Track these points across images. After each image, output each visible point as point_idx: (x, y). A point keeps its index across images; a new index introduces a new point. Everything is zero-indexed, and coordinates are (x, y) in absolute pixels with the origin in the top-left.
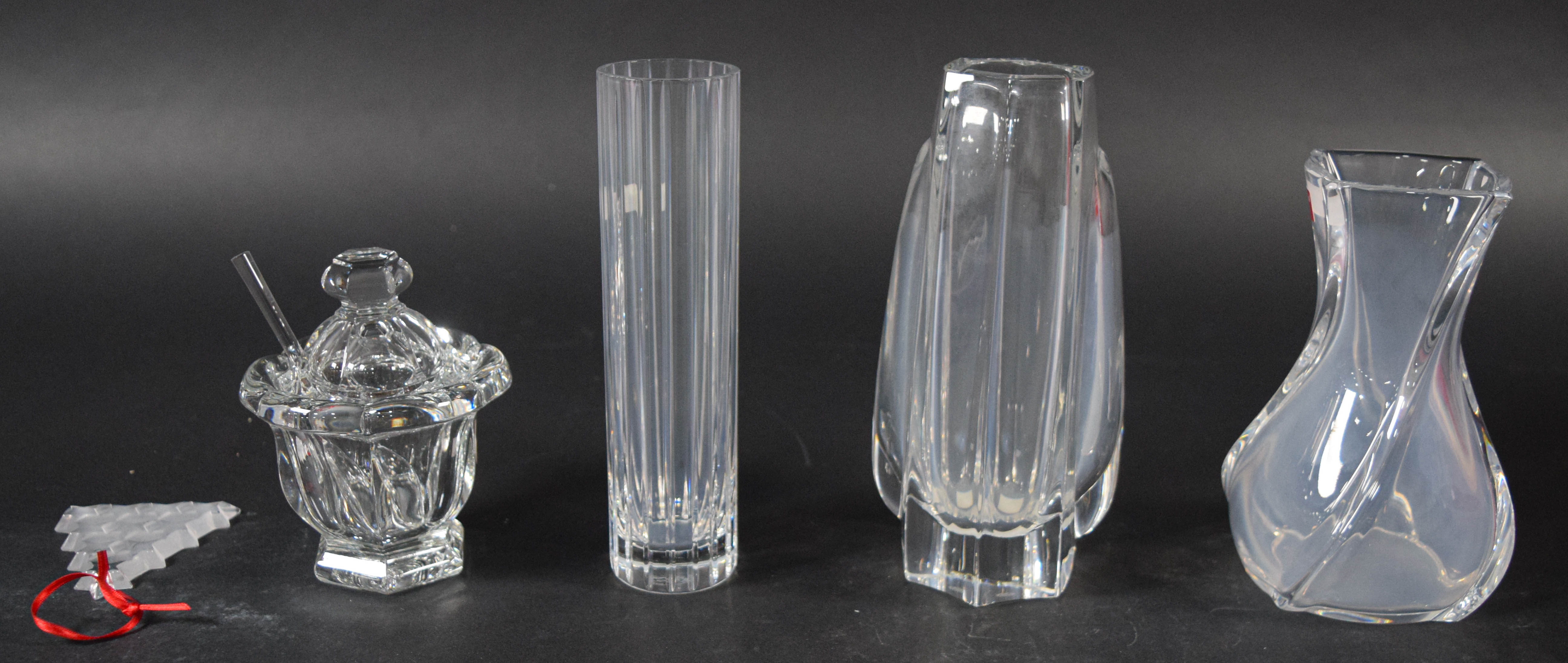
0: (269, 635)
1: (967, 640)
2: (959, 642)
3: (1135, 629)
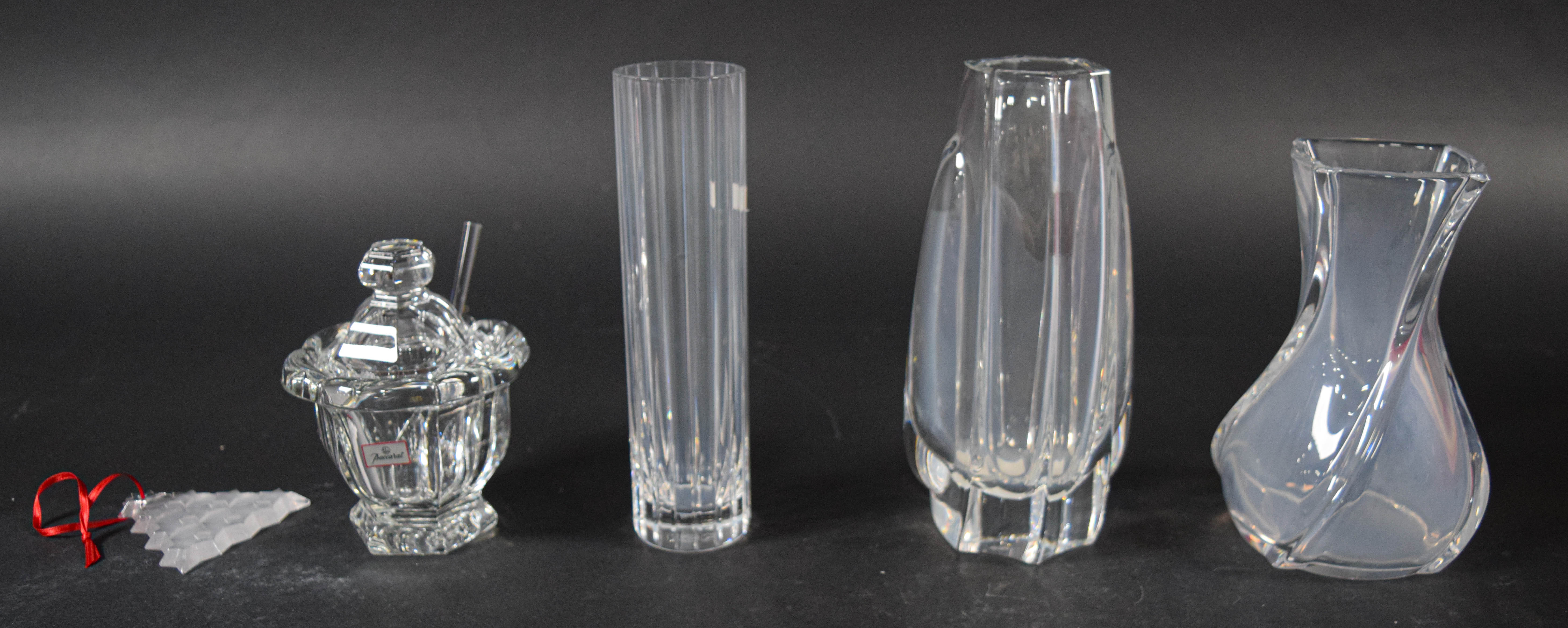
0: (341, 595)
1: (985, 599)
2: (978, 600)
3: (1141, 587)
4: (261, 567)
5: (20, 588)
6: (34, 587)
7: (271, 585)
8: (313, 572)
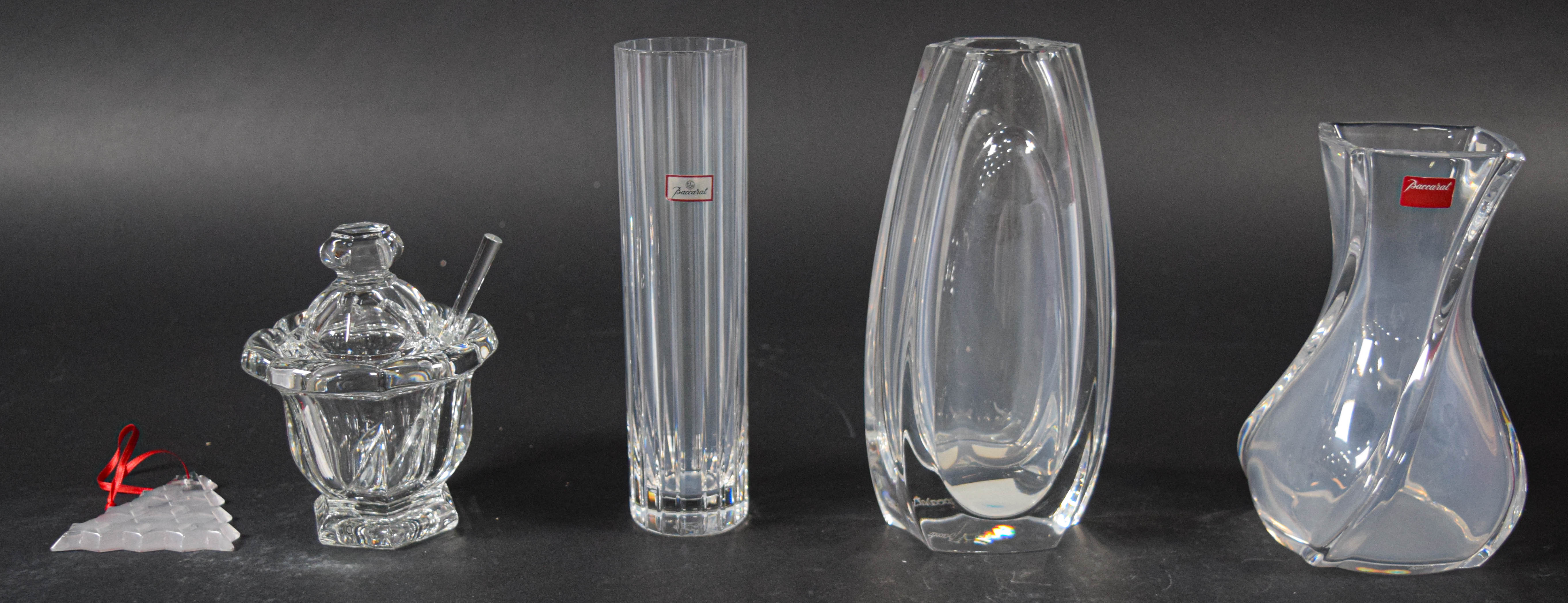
1: (1010, 585)
2: (1003, 587)
3: (1170, 576)
4: (265, 554)
5: (18, 573)
6: (33, 572)
7: (277, 571)
8: (319, 559)
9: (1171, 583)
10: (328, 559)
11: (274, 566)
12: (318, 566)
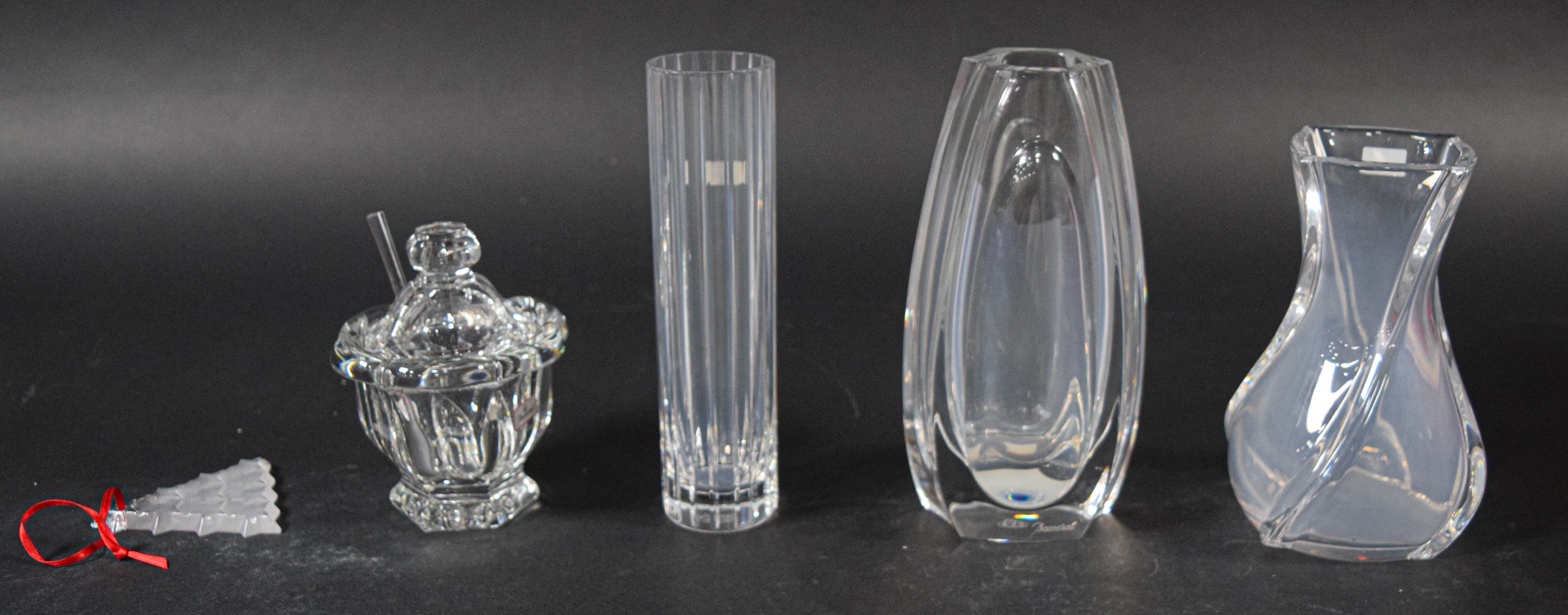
0: (376, 574)
1: (1005, 572)
2: (998, 573)
3: (1156, 560)
7: (305, 565)
8: (346, 552)
9: (1157, 567)
10: (355, 552)
11: (303, 561)
12: (345, 559)
